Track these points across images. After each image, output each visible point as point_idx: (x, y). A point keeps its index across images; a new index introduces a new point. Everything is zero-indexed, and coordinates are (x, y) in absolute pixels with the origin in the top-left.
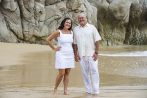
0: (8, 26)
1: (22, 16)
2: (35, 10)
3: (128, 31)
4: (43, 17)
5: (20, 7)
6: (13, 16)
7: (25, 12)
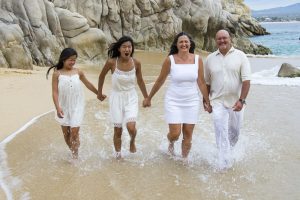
0: (112, 34)
1: (123, 26)
2: (133, 20)
3: (206, 40)
4: (139, 27)
5: (122, 19)
6: (116, 26)
7: (126, 22)
